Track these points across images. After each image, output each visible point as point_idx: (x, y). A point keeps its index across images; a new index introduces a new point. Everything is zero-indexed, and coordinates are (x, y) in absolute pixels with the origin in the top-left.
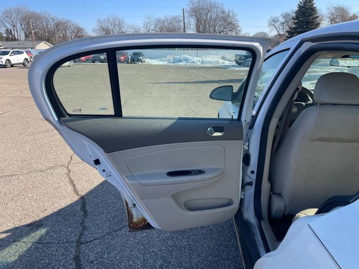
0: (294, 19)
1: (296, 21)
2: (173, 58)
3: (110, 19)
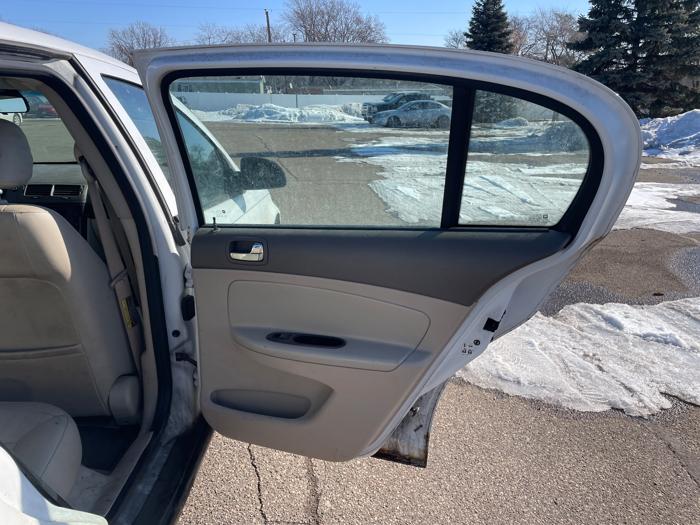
0: (467, 35)
1: (471, 40)
2: (248, 109)
3: (137, 31)
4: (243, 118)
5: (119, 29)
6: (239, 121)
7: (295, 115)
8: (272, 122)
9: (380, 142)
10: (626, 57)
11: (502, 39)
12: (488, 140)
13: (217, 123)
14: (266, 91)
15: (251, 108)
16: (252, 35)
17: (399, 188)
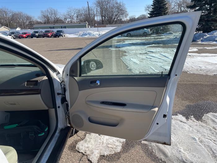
0: (152, 5)
1: (154, 7)
2: (83, 33)
3: (49, 10)
4: (81, 36)
5: (44, 10)
6: (80, 37)
7: (97, 34)
8: (90, 37)
9: (124, 42)
10: (207, 10)
11: (164, 6)
12: (160, 40)
13: (73, 38)
14: (88, 27)
15: (84, 33)
16: (84, 9)
17: (131, 59)
